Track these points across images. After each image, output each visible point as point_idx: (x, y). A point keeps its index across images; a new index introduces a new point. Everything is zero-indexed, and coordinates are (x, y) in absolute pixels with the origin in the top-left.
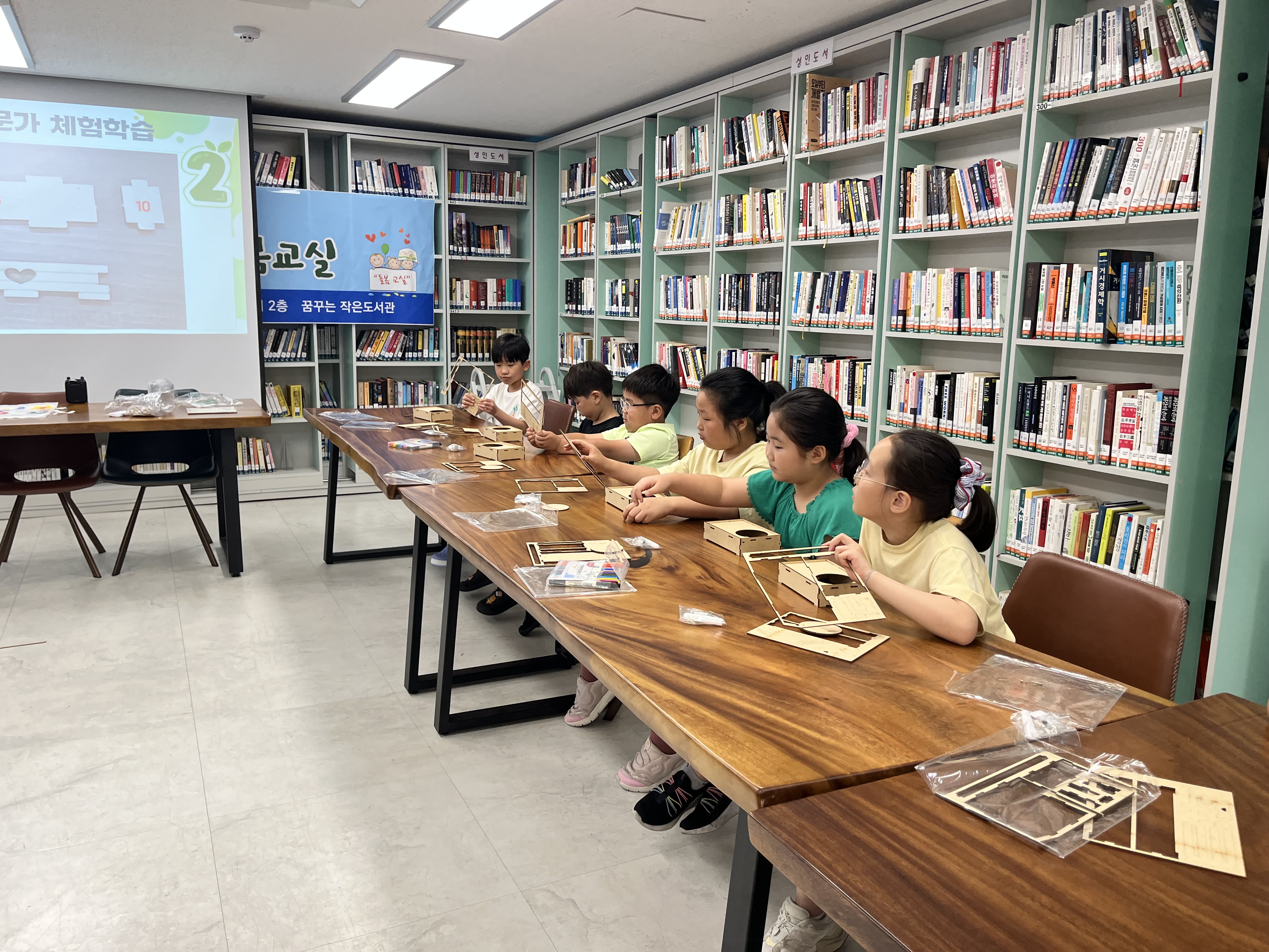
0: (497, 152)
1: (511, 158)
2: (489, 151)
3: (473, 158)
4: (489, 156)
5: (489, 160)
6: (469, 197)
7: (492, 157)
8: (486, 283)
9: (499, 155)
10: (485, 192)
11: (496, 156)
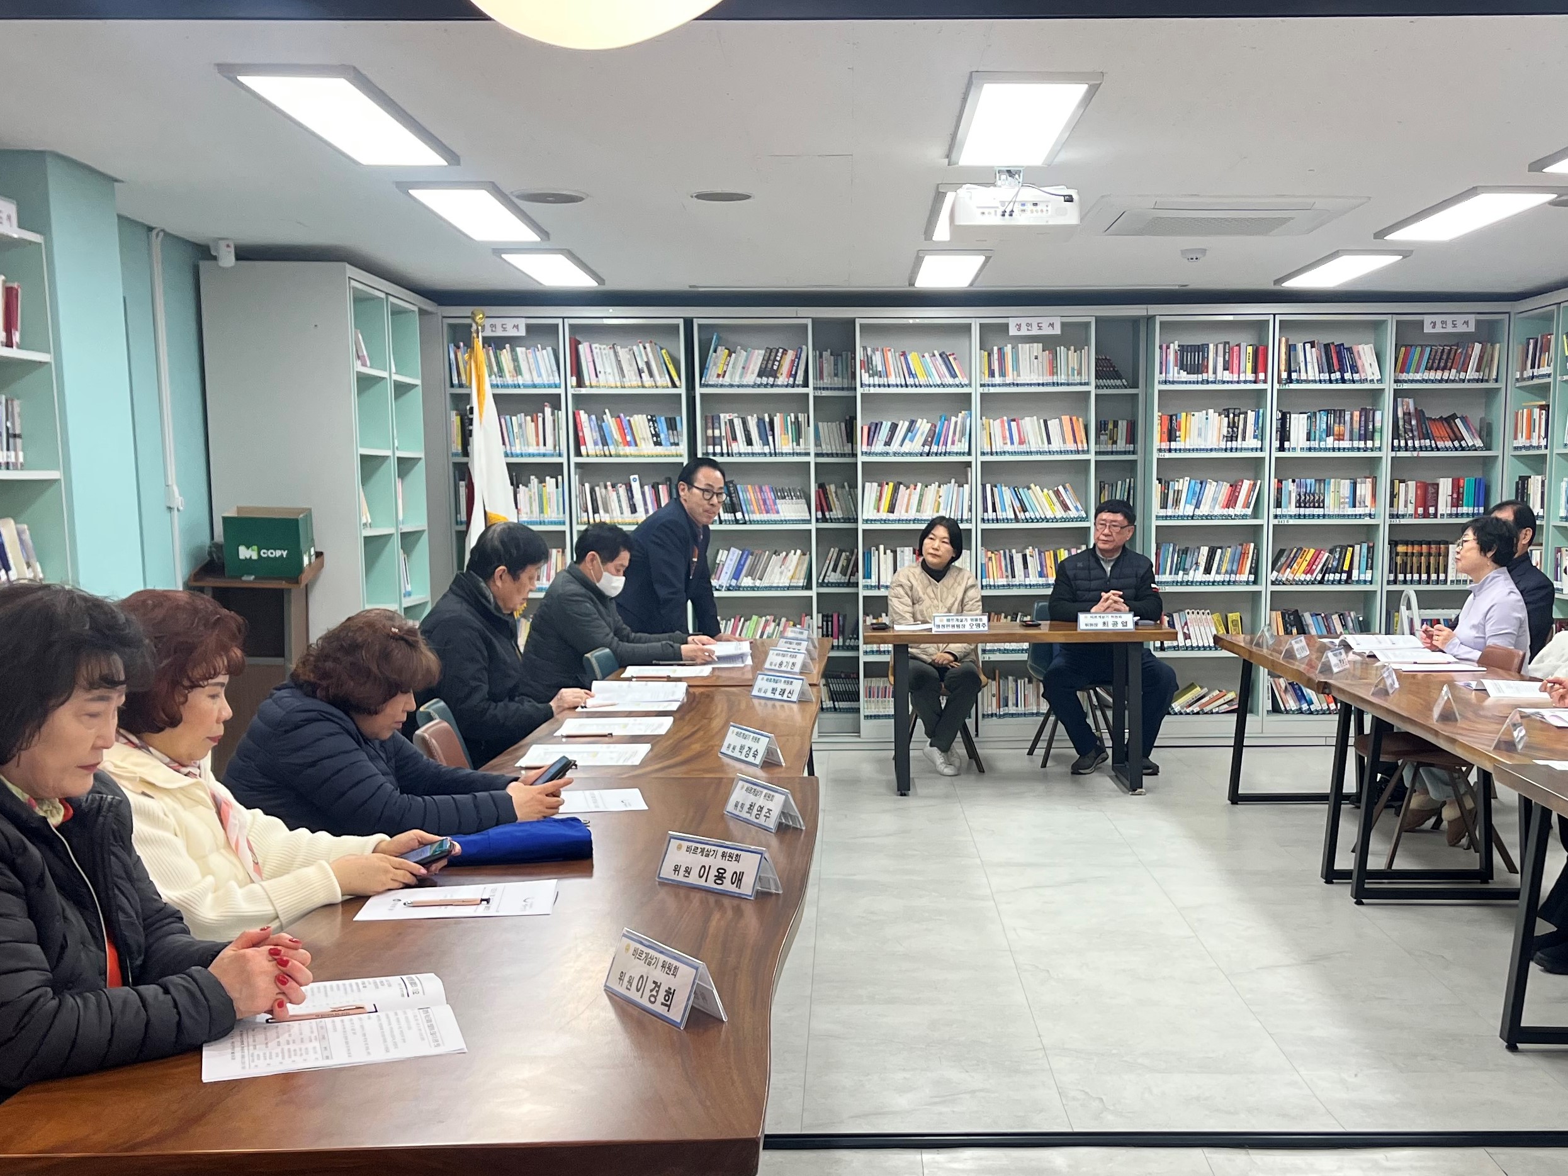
0: (1460, 319)
1: (1478, 323)
2: (1449, 319)
3: (1428, 329)
4: (1450, 324)
5: (1450, 329)
6: (1421, 378)
7: (1455, 326)
8: (1438, 485)
9: (1462, 322)
10: (1443, 370)
11: (1459, 323)
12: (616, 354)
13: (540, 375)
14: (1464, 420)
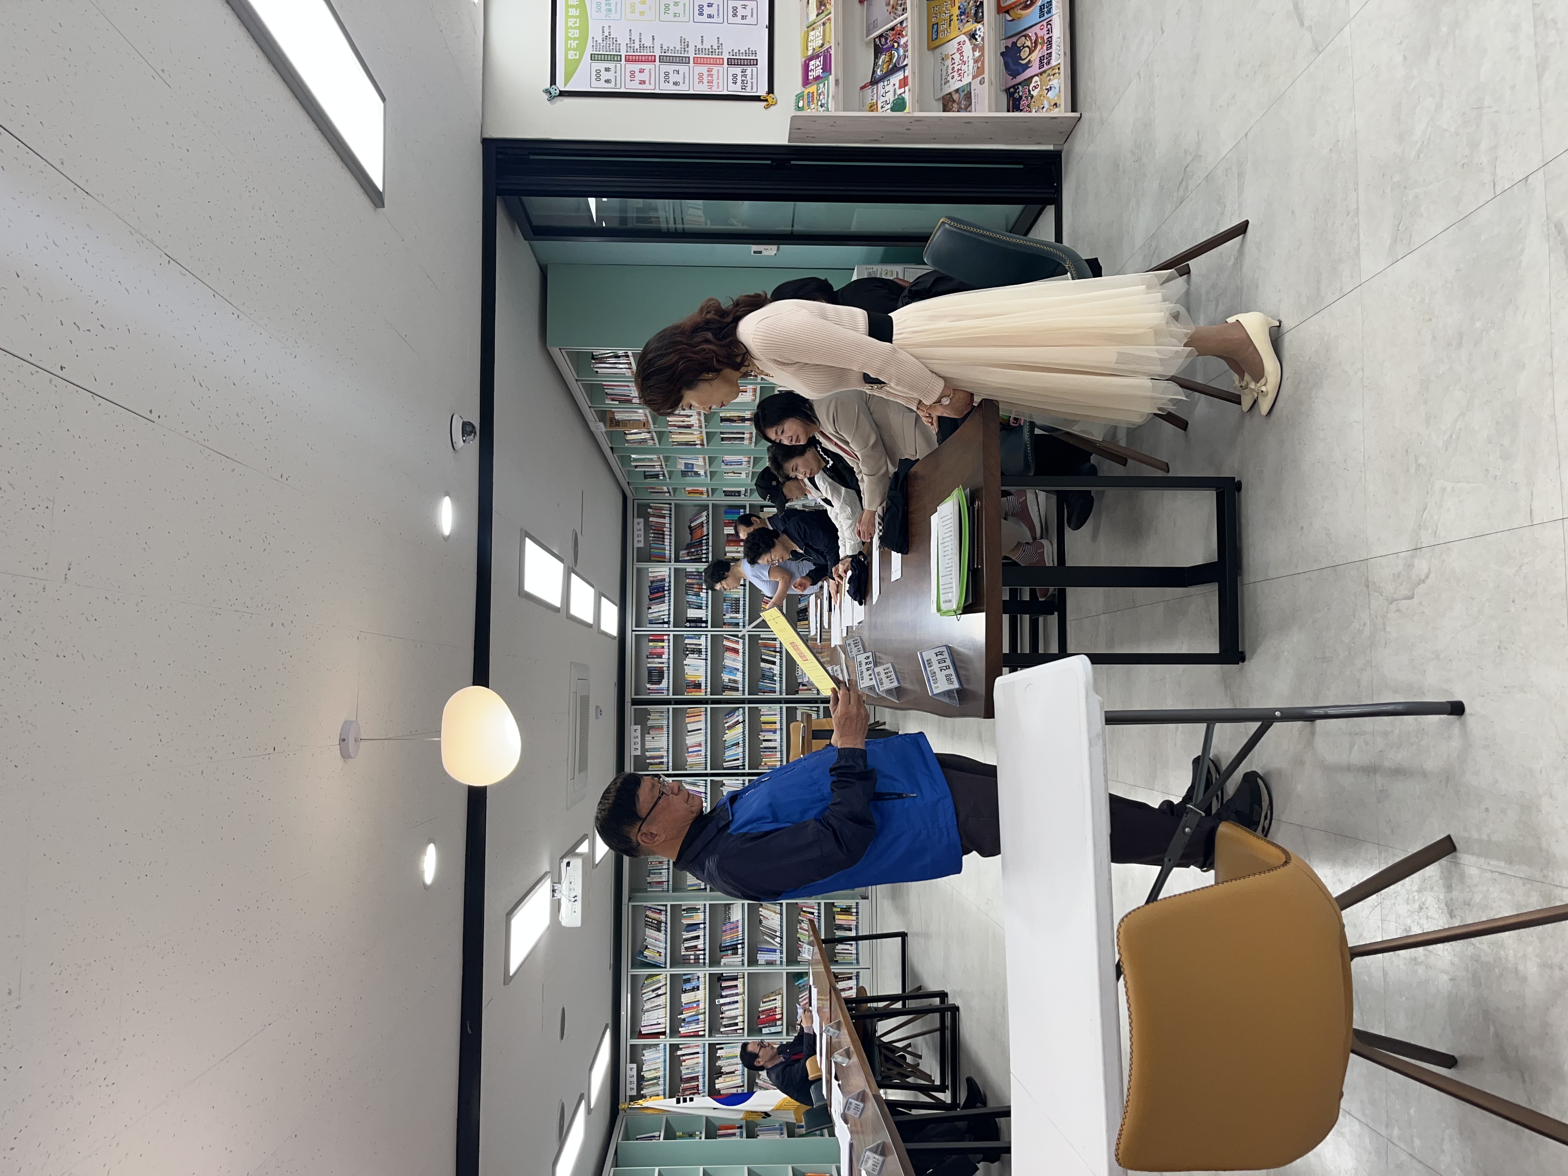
0: (636, 527)
1: (638, 517)
2: (636, 533)
3: (641, 545)
4: (639, 533)
5: (642, 533)
6: (668, 547)
7: (640, 530)
8: (728, 534)
9: (638, 526)
10: (664, 535)
11: (639, 527)
12: (648, 1011)
13: (659, 1058)
14: (691, 522)
